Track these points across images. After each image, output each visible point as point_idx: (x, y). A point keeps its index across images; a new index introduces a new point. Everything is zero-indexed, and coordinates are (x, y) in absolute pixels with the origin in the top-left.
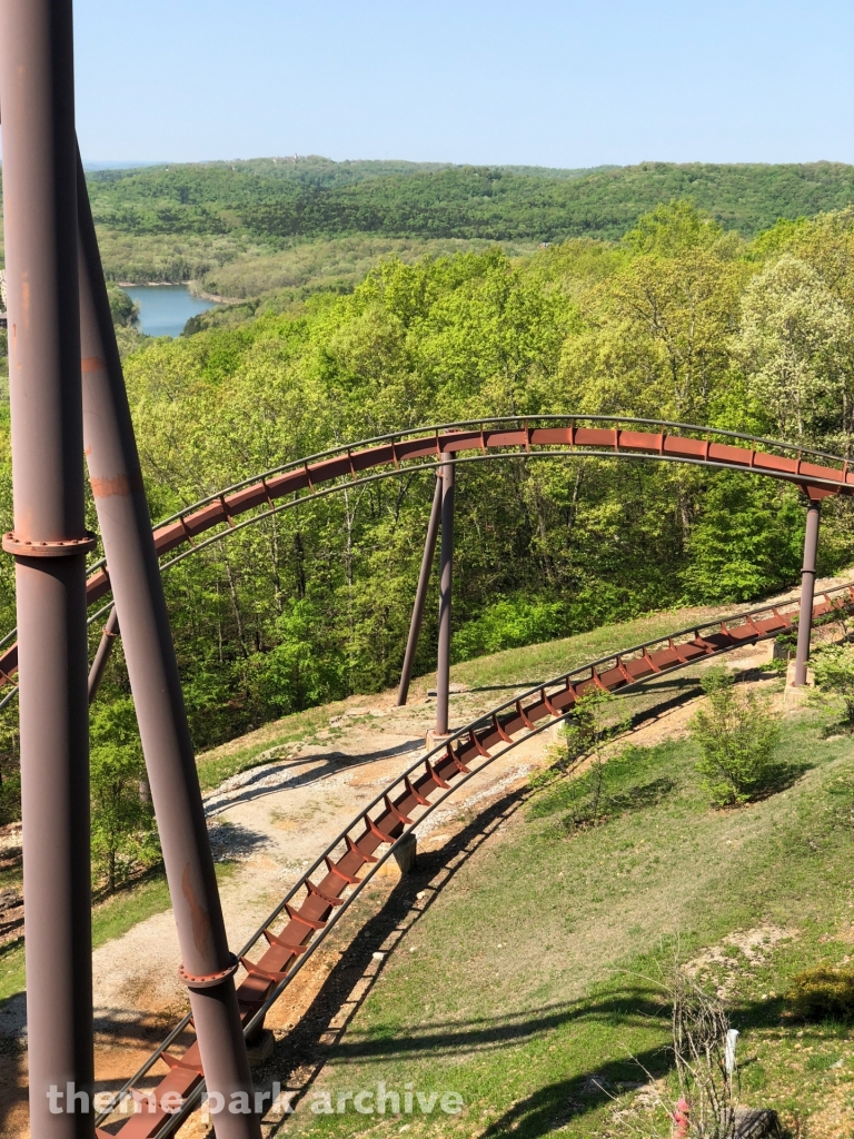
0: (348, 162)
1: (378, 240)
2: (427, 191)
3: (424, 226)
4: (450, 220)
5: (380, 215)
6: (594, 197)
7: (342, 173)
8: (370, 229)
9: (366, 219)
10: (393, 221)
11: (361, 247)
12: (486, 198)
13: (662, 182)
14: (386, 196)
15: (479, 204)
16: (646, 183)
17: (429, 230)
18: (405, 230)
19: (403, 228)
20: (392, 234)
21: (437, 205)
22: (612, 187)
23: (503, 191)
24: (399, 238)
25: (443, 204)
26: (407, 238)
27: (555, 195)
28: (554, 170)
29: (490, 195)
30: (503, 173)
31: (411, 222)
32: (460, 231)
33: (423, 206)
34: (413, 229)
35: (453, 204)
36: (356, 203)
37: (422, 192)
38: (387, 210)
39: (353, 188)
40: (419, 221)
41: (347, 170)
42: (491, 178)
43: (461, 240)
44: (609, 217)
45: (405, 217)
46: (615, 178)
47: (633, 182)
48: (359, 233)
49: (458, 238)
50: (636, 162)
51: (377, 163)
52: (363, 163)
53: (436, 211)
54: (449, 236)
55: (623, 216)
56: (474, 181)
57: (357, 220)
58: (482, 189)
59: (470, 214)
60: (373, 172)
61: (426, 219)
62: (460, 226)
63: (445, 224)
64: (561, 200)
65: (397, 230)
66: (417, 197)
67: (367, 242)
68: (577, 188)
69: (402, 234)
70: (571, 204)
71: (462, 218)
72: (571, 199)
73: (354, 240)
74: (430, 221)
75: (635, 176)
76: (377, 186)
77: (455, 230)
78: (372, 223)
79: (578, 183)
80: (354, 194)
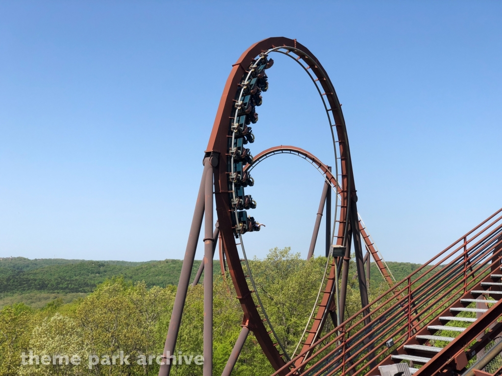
0: (36, 260)
1: (44, 294)
2: (70, 272)
3: (67, 287)
4: (79, 284)
5: (46, 283)
6: (145, 274)
7: (33, 264)
8: (41, 289)
9: (39, 285)
10: (52, 285)
11: (35, 298)
12: (97, 275)
13: (174, 268)
14: (51, 275)
15: (94, 277)
16: (168, 268)
17: (69, 289)
18: (58, 290)
19: (57, 288)
20: (51, 291)
21: (75, 278)
22: (153, 269)
23: (105, 272)
24: (54, 293)
25: (77, 277)
26: (58, 293)
27: (128, 273)
28: (130, 262)
29: (99, 273)
30: (106, 264)
31: (61, 286)
32: (83, 290)
33: (67, 279)
34: (62, 288)
35: (82, 278)
36: (35, 277)
37: (67, 272)
38: (50, 281)
39: (35, 271)
40: (65, 286)
41: (36, 263)
42: (100, 266)
43: (83, 294)
44: (151, 282)
45: (58, 284)
46: (154, 266)
47: (162, 267)
48: (35, 291)
49: (82, 292)
50: (163, 259)
51: (50, 260)
52: (43, 260)
53: (73, 281)
54: (77, 291)
55: (158, 282)
56: (92, 267)
57: (35, 285)
58: (96, 271)
59: (88, 282)
60: (47, 264)
61: (68, 284)
62: (84, 287)
63: (77, 287)
64: (130, 275)
65: (53, 290)
66: (65, 274)
67: (38, 295)
68: (137, 270)
69: (56, 291)
70: (134, 277)
71: (85, 284)
72: (135, 275)
73: (32, 294)
74: (70, 285)
75: (162, 265)
76: (46, 270)
77: (81, 289)
78: (42, 286)
79: (138, 268)
80: (35, 274)
